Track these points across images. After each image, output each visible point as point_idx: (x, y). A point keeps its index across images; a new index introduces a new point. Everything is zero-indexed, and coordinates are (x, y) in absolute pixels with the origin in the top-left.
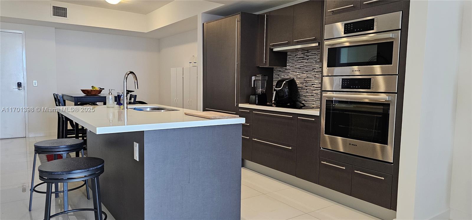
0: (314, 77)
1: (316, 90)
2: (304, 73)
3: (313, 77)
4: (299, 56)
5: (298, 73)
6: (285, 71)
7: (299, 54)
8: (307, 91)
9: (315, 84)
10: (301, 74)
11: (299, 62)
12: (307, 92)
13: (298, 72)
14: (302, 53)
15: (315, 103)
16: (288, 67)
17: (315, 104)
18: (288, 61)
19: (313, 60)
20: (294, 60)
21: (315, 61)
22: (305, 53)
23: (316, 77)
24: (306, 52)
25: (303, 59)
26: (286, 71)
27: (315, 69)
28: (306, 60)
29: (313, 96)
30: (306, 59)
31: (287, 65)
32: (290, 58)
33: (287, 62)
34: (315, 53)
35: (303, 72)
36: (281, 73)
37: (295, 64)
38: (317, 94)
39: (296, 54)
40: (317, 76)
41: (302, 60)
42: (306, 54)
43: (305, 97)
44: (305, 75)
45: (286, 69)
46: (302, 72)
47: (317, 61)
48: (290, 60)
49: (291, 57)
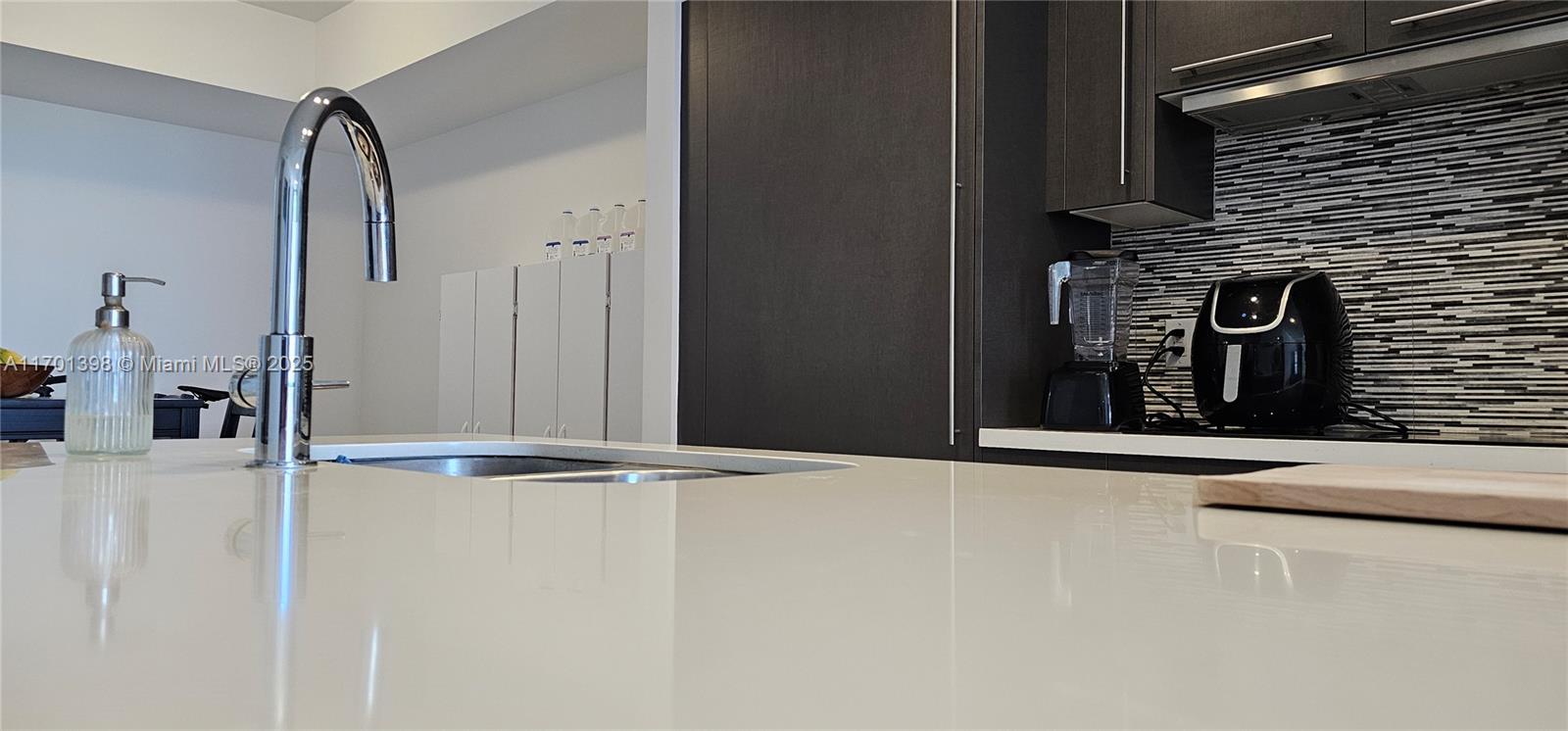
0: (1450, 258)
1: (1476, 335)
2: (1365, 245)
3: (1445, 262)
4: (1309, 149)
5: (1309, 249)
6: (1204, 241)
7: (1307, 139)
8: (1393, 346)
9: (1460, 303)
10: (1340, 250)
11: (1313, 182)
12: (1397, 351)
13: (1309, 242)
14: (1334, 133)
15: (1467, 413)
16: (1221, 220)
17: (1464, 421)
18: (1220, 186)
19: (1432, 164)
20: (1272, 174)
21: (1449, 167)
22: (1361, 129)
23: (1467, 257)
24: (1369, 121)
25: (1345, 166)
26: (1208, 244)
27: (1459, 212)
28: (1376, 168)
29: (1450, 371)
30: (1370, 163)
31: (1217, 205)
32: (1238, 166)
33: (1216, 189)
34: (1448, 124)
35: (1353, 238)
36: (1173, 254)
37: (1283, 195)
38: (1487, 357)
39: (1284, 142)
40: (1471, 254)
41: (1333, 173)
42: (1368, 133)
43: (1378, 383)
44: (1371, 253)
45: (1213, 229)
46: (1342, 239)
47: (1466, 165)
48: (1236, 181)
49: (1247, 159)
